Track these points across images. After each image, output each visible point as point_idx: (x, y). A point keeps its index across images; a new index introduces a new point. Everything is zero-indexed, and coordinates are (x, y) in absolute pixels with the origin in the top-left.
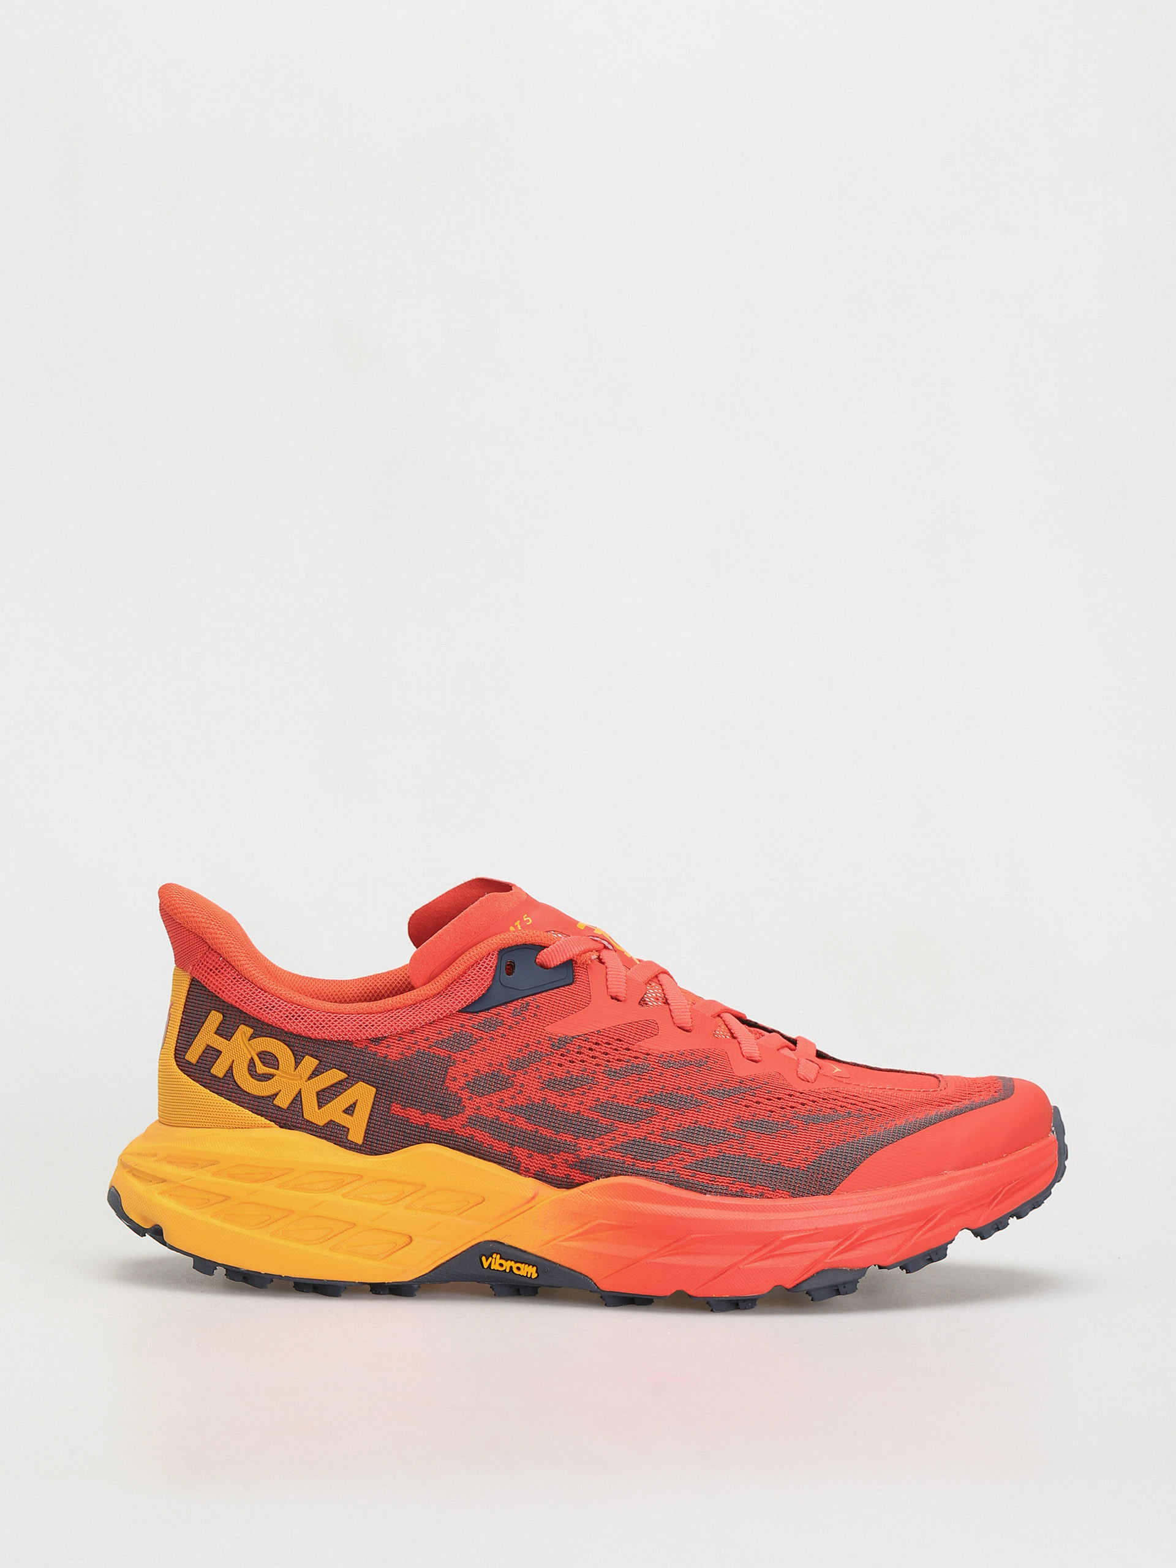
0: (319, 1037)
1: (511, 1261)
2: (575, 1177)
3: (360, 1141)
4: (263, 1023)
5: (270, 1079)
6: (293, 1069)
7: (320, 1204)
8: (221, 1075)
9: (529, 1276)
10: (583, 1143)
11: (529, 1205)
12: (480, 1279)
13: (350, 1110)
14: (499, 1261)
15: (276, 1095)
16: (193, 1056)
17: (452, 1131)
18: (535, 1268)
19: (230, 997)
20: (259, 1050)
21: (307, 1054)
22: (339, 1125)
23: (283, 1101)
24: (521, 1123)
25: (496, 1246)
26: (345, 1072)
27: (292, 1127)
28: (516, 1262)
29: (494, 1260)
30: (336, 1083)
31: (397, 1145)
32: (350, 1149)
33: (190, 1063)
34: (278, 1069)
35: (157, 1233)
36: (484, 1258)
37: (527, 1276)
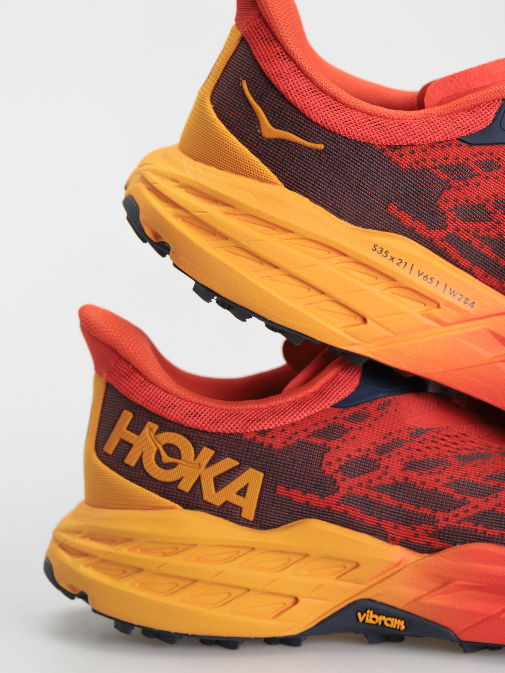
0: (214, 431)
1: (383, 615)
2: (435, 544)
3: (251, 518)
4: (166, 420)
5: (174, 467)
6: (192, 458)
7: (219, 573)
8: (133, 464)
9: (398, 628)
10: (440, 515)
11: (396, 569)
12: (357, 631)
13: (242, 492)
14: (372, 616)
15: (179, 481)
16: (110, 448)
17: (329, 508)
18: (403, 622)
19: (138, 399)
20: (164, 442)
21: (205, 445)
22: (233, 505)
23: (185, 486)
24: (386, 499)
25: (370, 604)
26: (237, 460)
27: (194, 508)
28: (387, 617)
29: (368, 615)
30: (230, 470)
31: (283, 521)
32: (243, 525)
33: (107, 454)
34: (180, 458)
35: (84, 596)
36: (359, 614)
37: (396, 628)
